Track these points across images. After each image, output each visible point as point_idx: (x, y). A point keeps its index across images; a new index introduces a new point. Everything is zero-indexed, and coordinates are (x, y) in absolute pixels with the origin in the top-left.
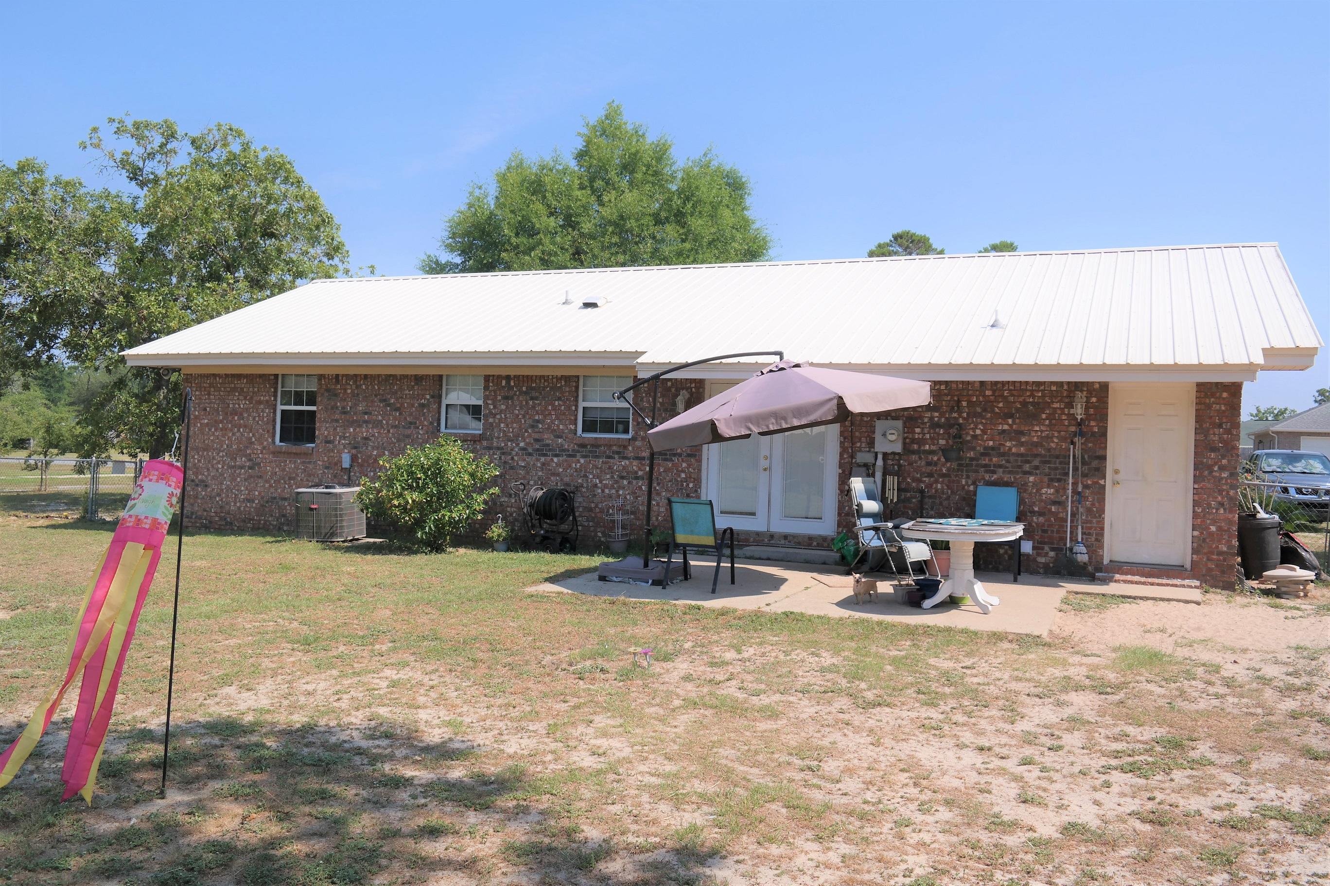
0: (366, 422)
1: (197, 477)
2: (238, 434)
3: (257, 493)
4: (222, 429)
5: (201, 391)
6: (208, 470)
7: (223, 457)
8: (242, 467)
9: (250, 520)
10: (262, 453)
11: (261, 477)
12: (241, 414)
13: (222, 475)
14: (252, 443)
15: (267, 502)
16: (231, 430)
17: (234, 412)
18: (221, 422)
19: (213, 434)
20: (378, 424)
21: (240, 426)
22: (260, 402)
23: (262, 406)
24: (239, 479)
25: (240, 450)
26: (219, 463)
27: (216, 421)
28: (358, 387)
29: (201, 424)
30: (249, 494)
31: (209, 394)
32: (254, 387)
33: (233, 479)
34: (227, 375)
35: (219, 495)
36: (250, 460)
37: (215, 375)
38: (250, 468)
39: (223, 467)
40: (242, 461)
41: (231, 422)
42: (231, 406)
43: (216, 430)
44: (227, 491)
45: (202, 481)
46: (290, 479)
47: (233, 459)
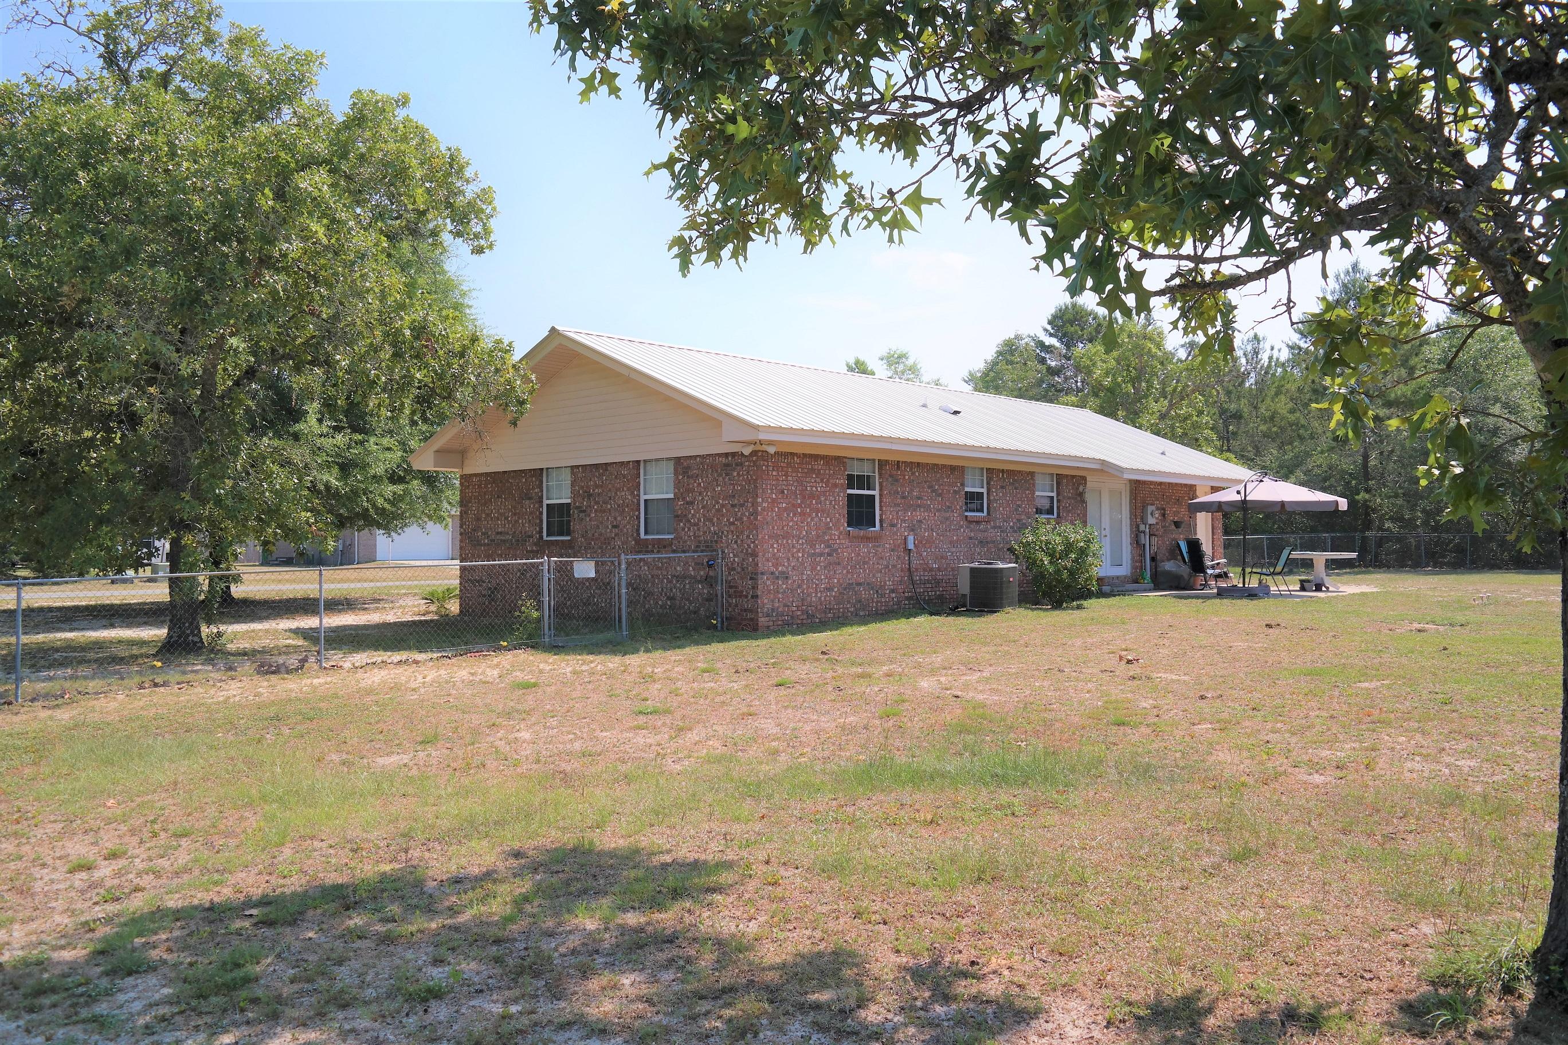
0: (919, 506)
1: (777, 569)
2: (816, 519)
3: (836, 581)
4: (800, 514)
5: (778, 471)
6: (788, 560)
7: (803, 544)
8: (821, 555)
9: (830, 609)
10: (839, 539)
11: (839, 564)
12: (819, 498)
13: (802, 564)
14: (830, 528)
15: (845, 589)
16: (810, 515)
17: (812, 496)
18: (800, 506)
19: (792, 520)
20: (927, 508)
21: (817, 511)
22: (835, 485)
23: (837, 490)
24: (819, 568)
25: (818, 536)
26: (798, 552)
27: (794, 505)
28: (913, 474)
29: (779, 508)
30: (829, 582)
31: (786, 475)
32: (829, 470)
33: (813, 569)
34: (805, 456)
35: (799, 586)
36: (829, 546)
37: (792, 454)
38: (829, 555)
39: (803, 556)
40: (820, 548)
41: (809, 506)
42: (808, 489)
43: (794, 515)
44: (808, 580)
45: (783, 573)
46: (865, 563)
47: (813, 546)
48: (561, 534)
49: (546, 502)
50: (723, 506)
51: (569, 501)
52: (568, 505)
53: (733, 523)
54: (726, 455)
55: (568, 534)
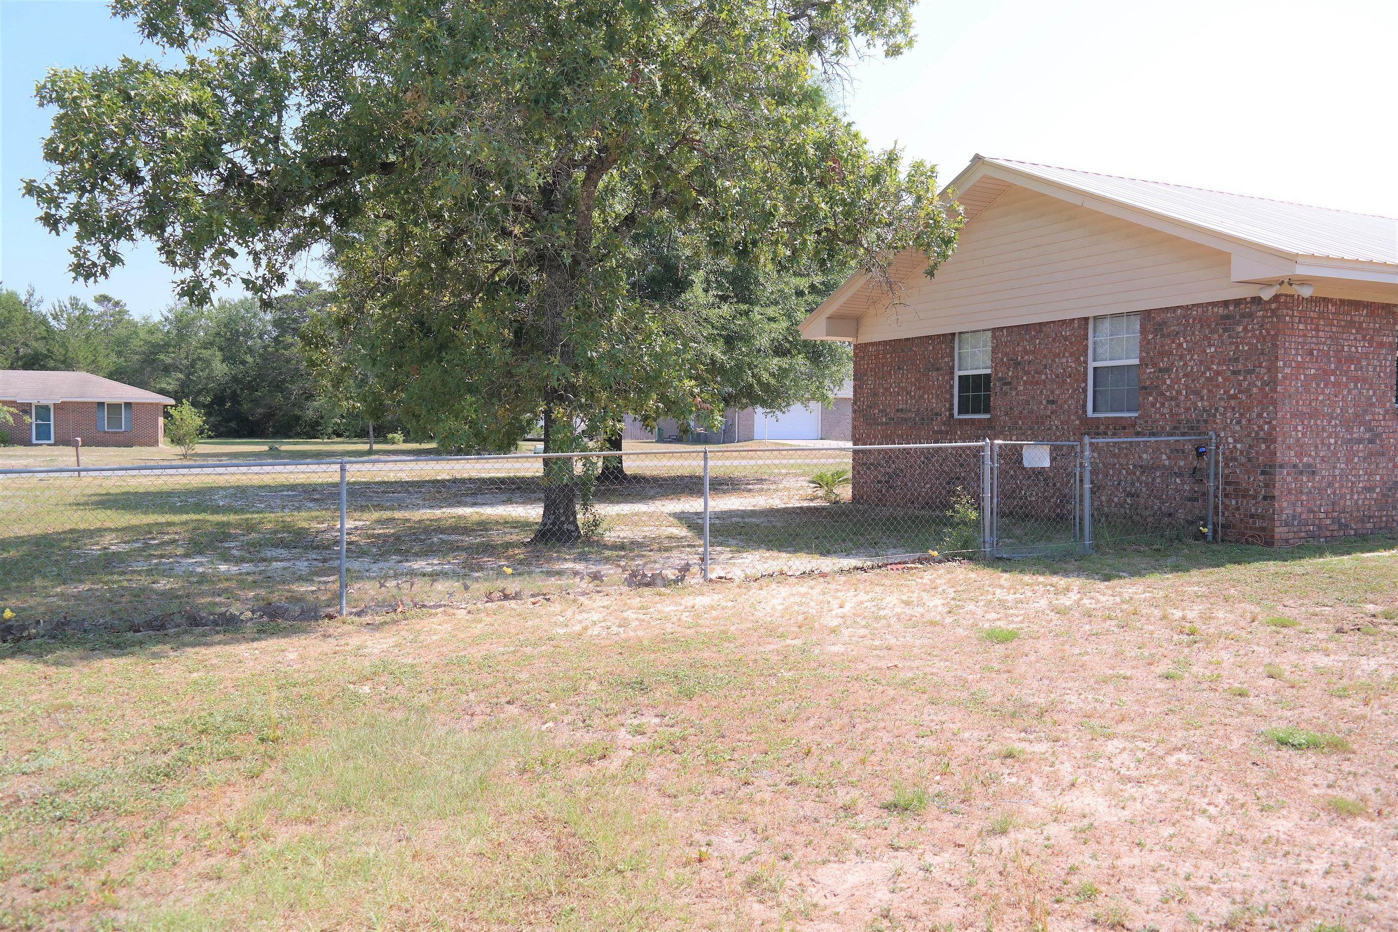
1: (1301, 461)
2: (1355, 392)
3: (1378, 478)
4: (1334, 385)
5: (1306, 323)
6: (1316, 447)
7: (1336, 426)
8: (1360, 441)
9: (1370, 517)
10: (1384, 419)
11: (1383, 454)
12: (1359, 362)
13: (1335, 454)
14: (1372, 405)
15: (1390, 489)
16: (1346, 386)
17: (1350, 359)
18: (1333, 373)
19: (1323, 393)
21: (1356, 380)
22: (1381, 345)
23: (1384, 351)
24: (1356, 460)
25: (1356, 415)
26: (1330, 436)
27: (1325, 372)
29: (1305, 375)
30: (1369, 480)
31: (1317, 330)
32: (1375, 322)
33: (1349, 461)
34: (1342, 302)
35: (1330, 485)
36: (1369, 429)
38: (1371, 441)
39: (1336, 442)
40: (1359, 432)
41: (1346, 373)
42: (1346, 349)
43: (1326, 386)
44: (1341, 476)
45: (1309, 465)
47: (1349, 429)
48: (976, 411)
49: (958, 373)
50: (1218, 373)
51: (988, 371)
52: (987, 377)
53: (1234, 397)
54: (1226, 303)
55: (987, 411)
